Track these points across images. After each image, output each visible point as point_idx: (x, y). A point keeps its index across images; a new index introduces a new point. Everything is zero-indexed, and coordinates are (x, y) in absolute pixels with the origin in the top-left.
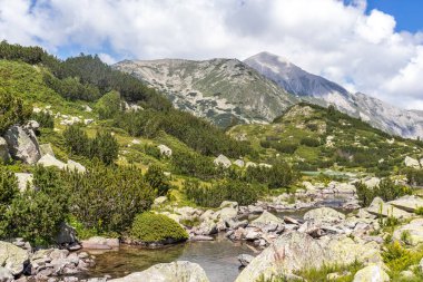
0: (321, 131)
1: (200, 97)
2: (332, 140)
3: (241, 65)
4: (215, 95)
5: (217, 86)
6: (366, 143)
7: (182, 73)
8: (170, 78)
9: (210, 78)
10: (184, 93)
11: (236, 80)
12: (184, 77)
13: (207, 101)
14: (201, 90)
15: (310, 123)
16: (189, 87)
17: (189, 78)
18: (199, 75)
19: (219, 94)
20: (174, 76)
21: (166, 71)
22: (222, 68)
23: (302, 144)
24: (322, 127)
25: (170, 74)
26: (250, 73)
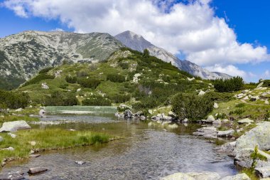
0: (131, 70)
1: (81, 58)
2: (139, 77)
3: (110, 38)
4: (91, 57)
5: (94, 51)
6: (168, 80)
7: (70, 41)
8: (60, 44)
9: (89, 45)
10: (70, 55)
11: (106, 47)
12: (71, 44)
13: (85, 61)
14: (82, 53)
15: (123, 62)
16: (74, 51)
17: (74, 45)
18: (81, 43)
19: (94, 57)
20: (64, 43)
21: (58, 39)
22: (97, 38)
23: (108, 79)
24: (133, 66)
25: (61, 42)
26: (116, 43)
